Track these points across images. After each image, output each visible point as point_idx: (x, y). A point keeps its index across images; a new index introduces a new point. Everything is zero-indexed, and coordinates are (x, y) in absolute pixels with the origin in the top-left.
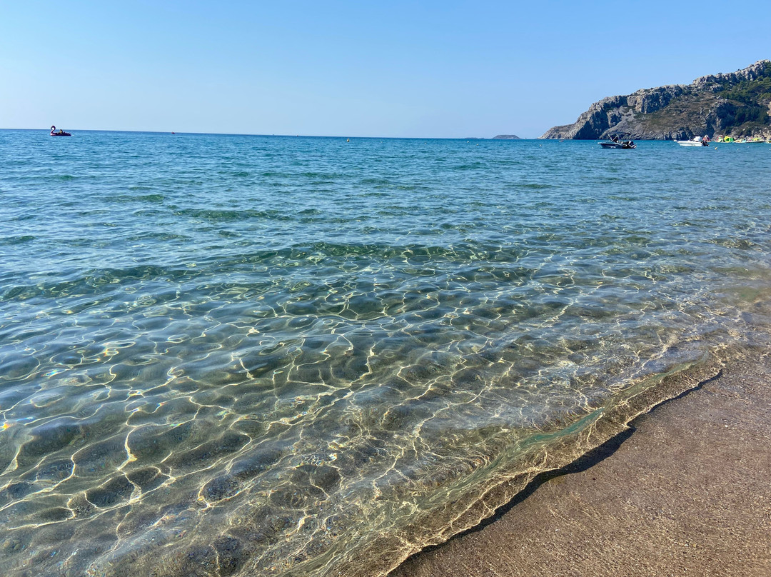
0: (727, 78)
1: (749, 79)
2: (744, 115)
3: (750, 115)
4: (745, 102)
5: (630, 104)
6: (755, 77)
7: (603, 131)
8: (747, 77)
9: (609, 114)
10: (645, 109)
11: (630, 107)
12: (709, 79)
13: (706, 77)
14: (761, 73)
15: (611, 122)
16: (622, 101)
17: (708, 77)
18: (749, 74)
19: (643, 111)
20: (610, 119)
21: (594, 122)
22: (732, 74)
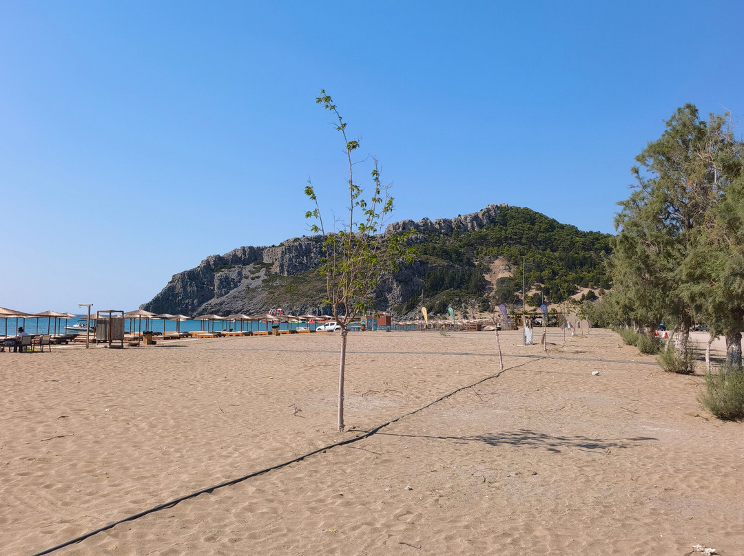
0: (437, 226)
1: (473, 228)
2: (443, 279)
3: (453, 279)
4: (450, 258)
5: (266, 260)
6: (481, 226)
7: (201, 303)
8: (469, 225)
9: (218, 275)
10: (285, 268)
11: (264, 265)
12: (405, 226)
13: (401, 223)
14: (492, 221)
15: (219, 288)
16: (253, 256)
17: (404, 223)
18: (471, 222)
19: (282, 271)
20: (217, 283)
21: (184, 287)
22: (445, 221)
